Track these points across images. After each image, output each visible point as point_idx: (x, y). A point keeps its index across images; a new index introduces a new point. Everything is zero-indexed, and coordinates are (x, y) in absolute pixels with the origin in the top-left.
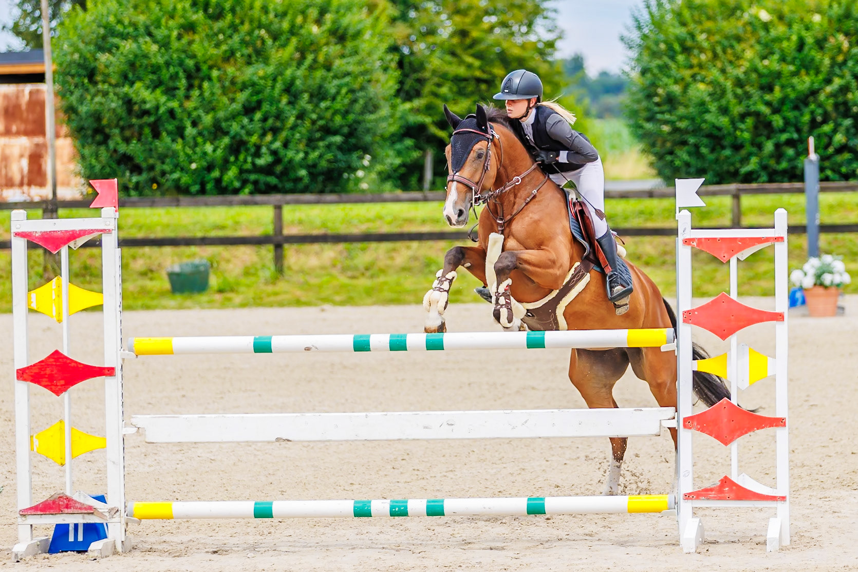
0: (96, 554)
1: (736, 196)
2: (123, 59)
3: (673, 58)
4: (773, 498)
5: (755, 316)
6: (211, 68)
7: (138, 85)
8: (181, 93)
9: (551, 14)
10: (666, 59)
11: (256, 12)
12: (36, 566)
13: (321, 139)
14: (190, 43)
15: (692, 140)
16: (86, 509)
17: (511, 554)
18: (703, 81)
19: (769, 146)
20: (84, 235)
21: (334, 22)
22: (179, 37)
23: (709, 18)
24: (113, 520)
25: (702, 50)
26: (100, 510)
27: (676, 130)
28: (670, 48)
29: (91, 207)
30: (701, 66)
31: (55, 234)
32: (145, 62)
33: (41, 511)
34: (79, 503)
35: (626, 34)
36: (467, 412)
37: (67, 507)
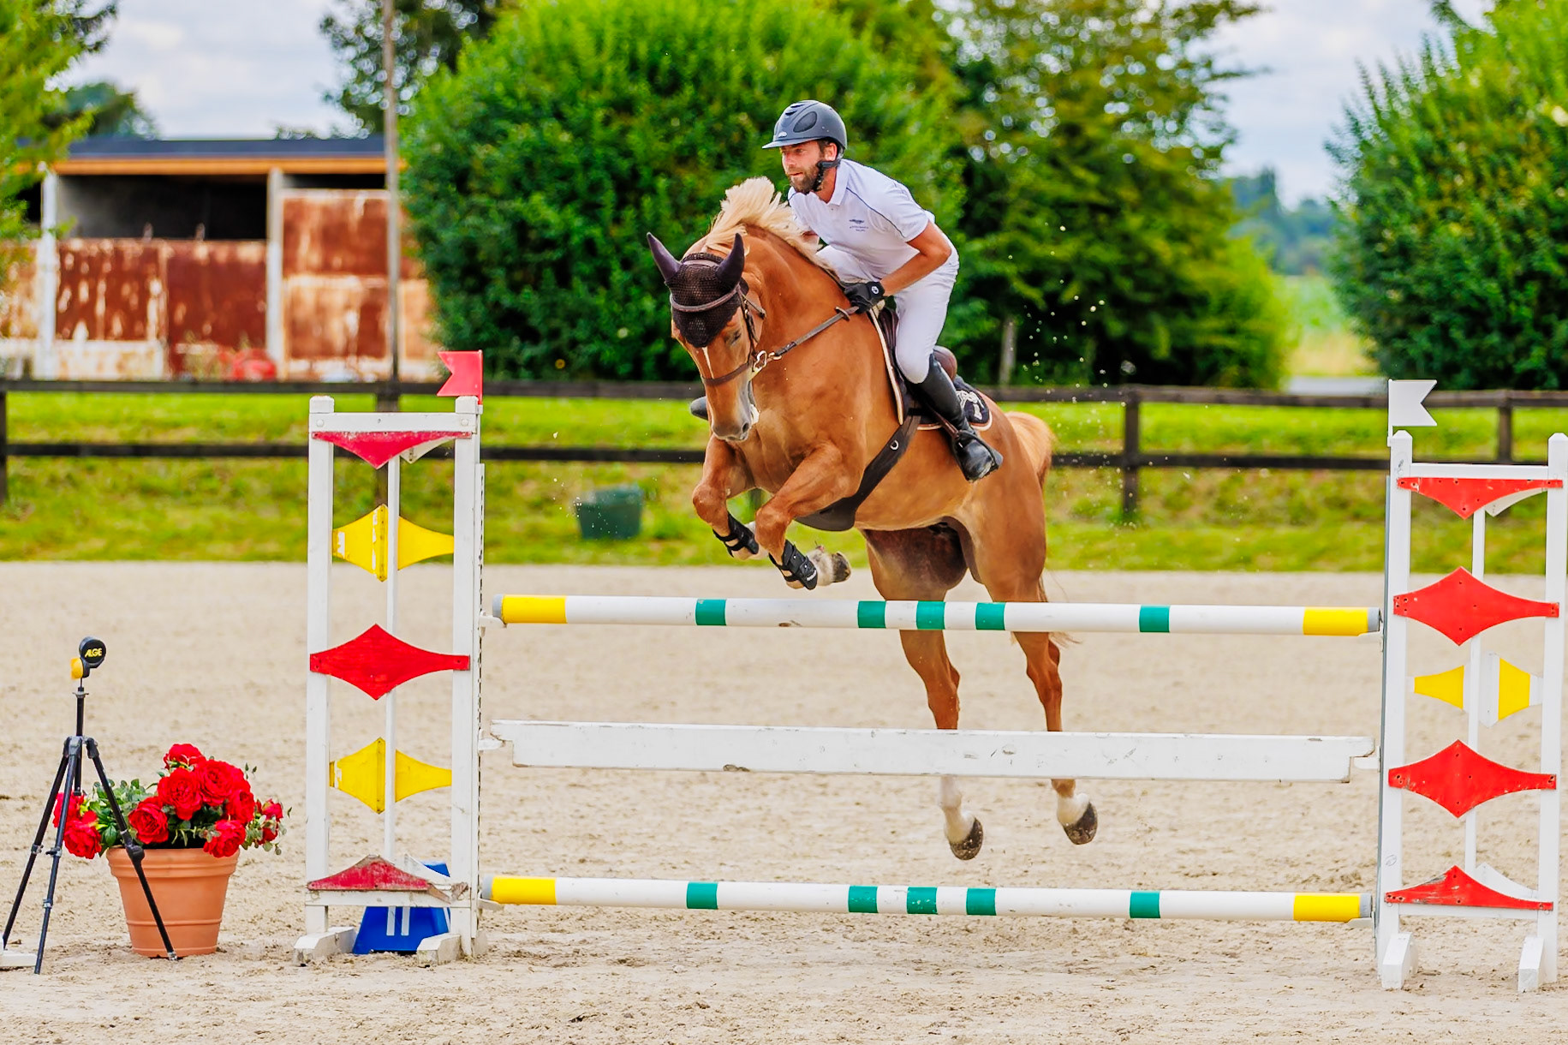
0: (428, 958)
1: (1506, 410)
2: (513, 154)
3: (1409, 182)
4: (1533, 906)
5: (1511, 608)
6: (656, 173)
7: (537, 198)
8: (607, 213)
9: (1216, 103)
10: (1398, 183)
11: (734, 86)
12: (332, 974)
14: (624, 131)
15: (1437, 317)
16: (415, 884)
17: (1102, 981)
18: (1457, 220)
20: (426, 440)
21: (862, 105)
22: (607, 122)
23: (1470, 118)
24: (457, 904)
25: (1457, 169)
26: (437, 887)
27: (1411, 298)
28: (1405, 165)
29: (439, 394)
30: (1455, 196)
31: (380, 438)
32: (550, 160)
33: (343, 884)
34: (403, 873)
35: (1334, 140)
37: (386, 879)
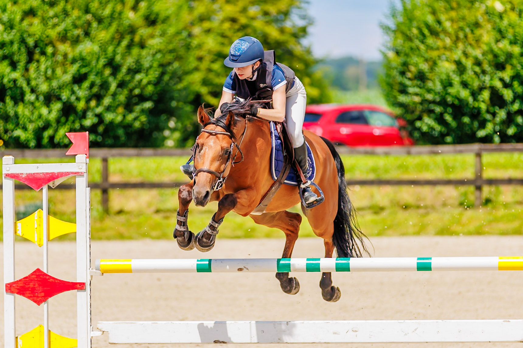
1: (479, 155)
3: (423, 41)
6: (47, 45)
13: (137, 104)
14: (31, 25)
15: (437, 109)
18: (447, 60)
19: (502, 114)
20: (61, 177)
22: (22, 20)
25: (447, 34)
27: (424, 101)
28: (421, 33)
29: (66, 154)
30: (445, 48)
31: (38, 176)
35: (384, 21)
36: (368, 321)
